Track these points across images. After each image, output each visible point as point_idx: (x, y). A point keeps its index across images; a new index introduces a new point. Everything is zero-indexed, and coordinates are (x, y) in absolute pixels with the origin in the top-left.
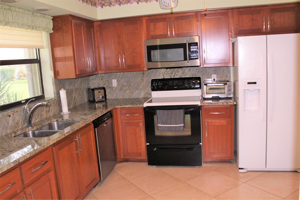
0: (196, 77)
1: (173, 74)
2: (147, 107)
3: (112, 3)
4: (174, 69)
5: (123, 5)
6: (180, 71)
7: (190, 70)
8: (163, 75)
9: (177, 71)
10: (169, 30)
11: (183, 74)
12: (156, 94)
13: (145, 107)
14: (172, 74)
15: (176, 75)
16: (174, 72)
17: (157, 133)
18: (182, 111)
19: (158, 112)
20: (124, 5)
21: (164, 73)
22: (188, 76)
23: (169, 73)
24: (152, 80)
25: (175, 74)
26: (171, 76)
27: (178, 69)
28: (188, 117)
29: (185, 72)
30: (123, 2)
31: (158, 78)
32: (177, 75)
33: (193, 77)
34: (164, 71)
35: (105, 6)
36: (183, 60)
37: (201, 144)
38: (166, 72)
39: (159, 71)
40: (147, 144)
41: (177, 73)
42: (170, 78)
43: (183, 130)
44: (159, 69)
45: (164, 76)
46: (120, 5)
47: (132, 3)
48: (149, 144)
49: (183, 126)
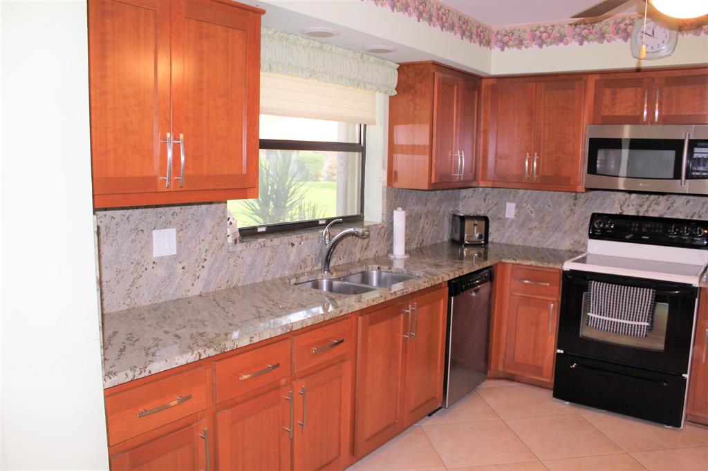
0: (702, 219)
1: (645, 208)
2: (572, 271)
3: (524, 42)
4: (647, 196)
5: (547, 46)
6: (662, 203)
7: (688, 202)
8: (621, 206)
9: (655, 201)
10: (646, 106)
11: (669, 208)
12: (597, 247)
13: (567, 271)
14: (641, 206)
15: (650, 209)
16: (647, 204)
17: (585, 332)
18: (649, 293)
19: (594, 285)
20: (550, 47)
21: (624, 203)
22: (681, 217)
23: (635, 203)
24: (594, 215)
25: (649, 206)
26: (638, 212)
27: (657, 196)
28: (663, 310)
29: (675, 205)
30: (549, 40)
31: (609, 213)
32: (653, 210)
33: (693, 219)
34: (623, 198)
35: (509, 47)
36: (672, 177)
37: (686, 376)
38: (628, 201)
39: (613, 196)
40: (559, 351)
41: (654, 206)
42: (636, 214)
43: (646, 335)
44: (612, 193)
45: (622, 210)
46: (541, 46)
47: (567, 44)
48: (562, 352)
49: (647, 326)
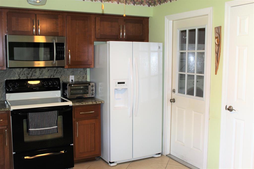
0: (55, 77)
1: (30, 75)
2: (14, 110)
4: (31, 69)
6: (38, 72)
7: (48, 70)
8: (19, 75)
9: (34, 72)
11: (41, 74)
12: (11, 97)
13: (12, 111)
14: (28, 74)
15: (33, 75)
16: (31, 73)
18: (56, 112)
19: (30, 115)
21: (20, 73)
22: (46, 77)
23: (25, 73)
24: (7, 81)
25: (32, 74)
26: (27, 77)
27: (35, 69)
28: (60, 118)
29: (44, 72)
31: (13, 79)
32: (34, 75)
33: (51, 78)
34: (20, 71)
38: (22, 72)
39: (14, 71)
41: (34, 74)
42: (26, 78)
43: (57, 132)
44: (14, 69)
45: (19, 77)
49: (57, 128)
